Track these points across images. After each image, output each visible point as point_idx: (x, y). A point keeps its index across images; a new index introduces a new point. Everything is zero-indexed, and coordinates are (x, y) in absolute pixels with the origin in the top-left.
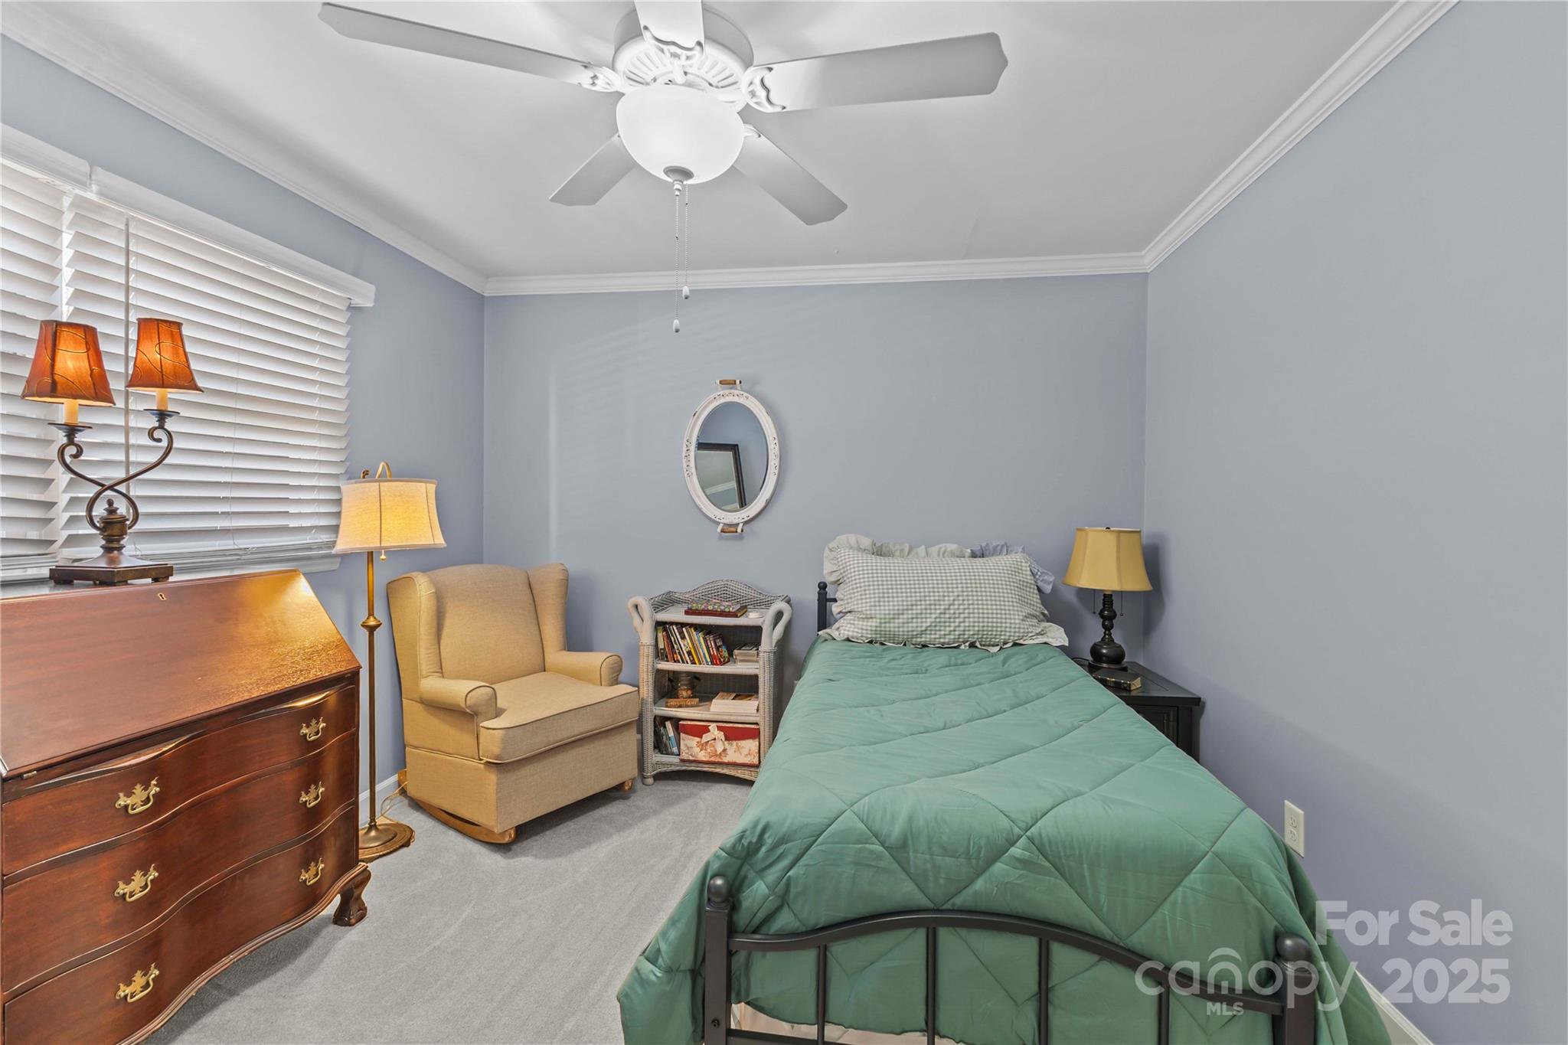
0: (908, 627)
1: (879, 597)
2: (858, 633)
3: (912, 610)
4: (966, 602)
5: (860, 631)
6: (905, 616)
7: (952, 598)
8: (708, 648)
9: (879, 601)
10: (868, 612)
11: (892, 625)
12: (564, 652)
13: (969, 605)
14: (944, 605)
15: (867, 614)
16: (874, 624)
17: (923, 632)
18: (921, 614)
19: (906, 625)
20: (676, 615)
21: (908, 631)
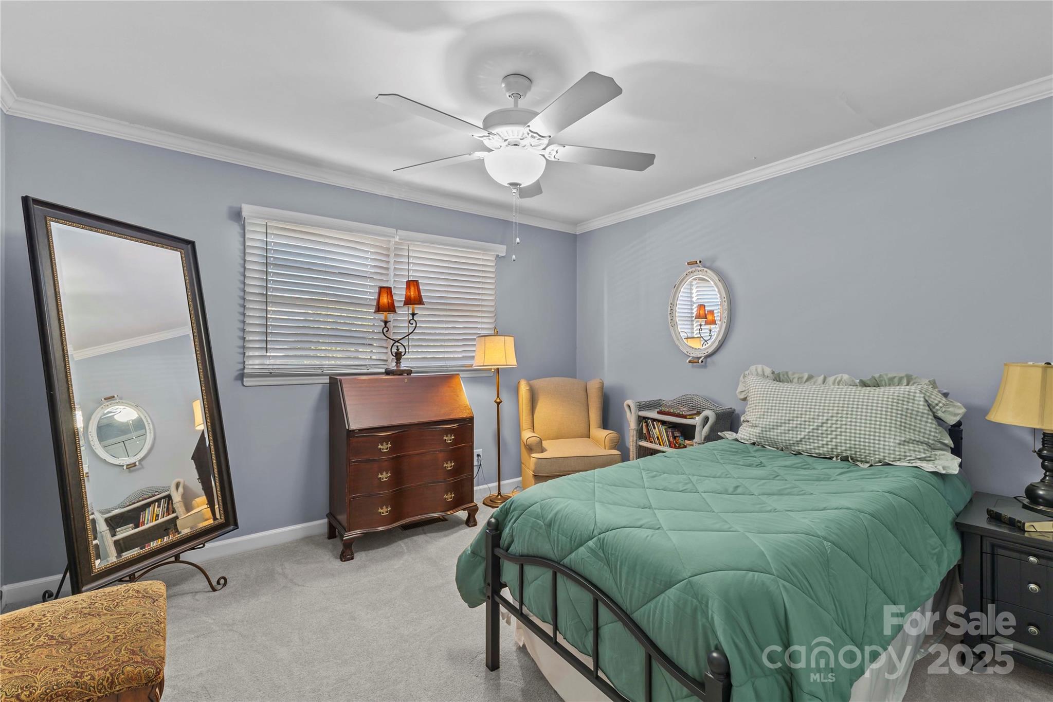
0: (785, 437)
1: (764, 412)
2: (747, 436)
3: (789, 423)
4: (839, 422)
5: (748, 435)
6: (783, 428)
7: (825, 418)
8: (668, 437)
9: (764, 415)
10: (754, 422)
11: (772, 433)
12: (599, 429)
13: (842, 425)
14: (817, 422)
15: (753, 423)
16: (757, 431)
17: (799, 443)
18: (796, 427)
19: (783, 435)
20: (653, 414)
21: (785, 440)
